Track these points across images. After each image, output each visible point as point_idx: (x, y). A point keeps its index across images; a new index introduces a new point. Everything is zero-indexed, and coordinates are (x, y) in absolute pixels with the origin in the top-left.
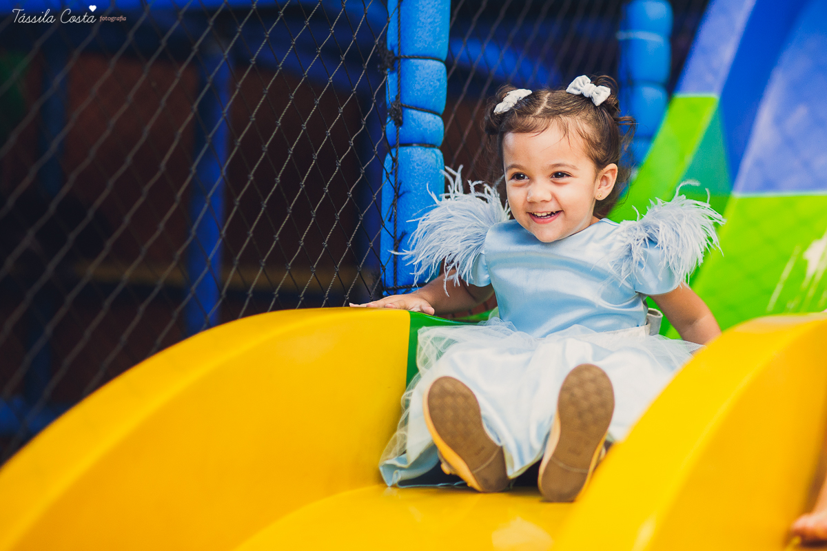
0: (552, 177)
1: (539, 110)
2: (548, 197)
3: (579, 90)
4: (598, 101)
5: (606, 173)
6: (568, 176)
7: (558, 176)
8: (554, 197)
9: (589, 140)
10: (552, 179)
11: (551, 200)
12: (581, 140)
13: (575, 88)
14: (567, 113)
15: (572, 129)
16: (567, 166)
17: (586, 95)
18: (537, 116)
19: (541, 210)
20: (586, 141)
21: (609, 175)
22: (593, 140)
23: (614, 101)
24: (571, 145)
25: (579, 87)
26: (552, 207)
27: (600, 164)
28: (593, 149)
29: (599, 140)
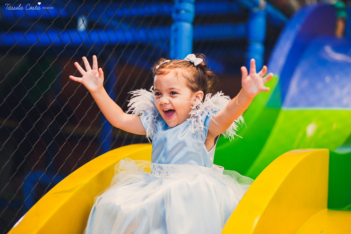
0: (170, 94)
1: (168, 66)
2: (168, 102)
5: (198, 94)
6: (177, 93)
7: (173, 93)
9: (188, 79)
11: (169, 104)
12: (184, 79)
13: (188, 59)
15: (180, 75)
16: (176, 89)
19: (165, 108)
20: (186, 79)
21: (200, 96)
22: (190, 79)
23: (203, 64)
24: (179, 80)
25: (189, 58)
26: (170, 107)
27: (194, 90)
28: (190, 83)
29: (193, 80)
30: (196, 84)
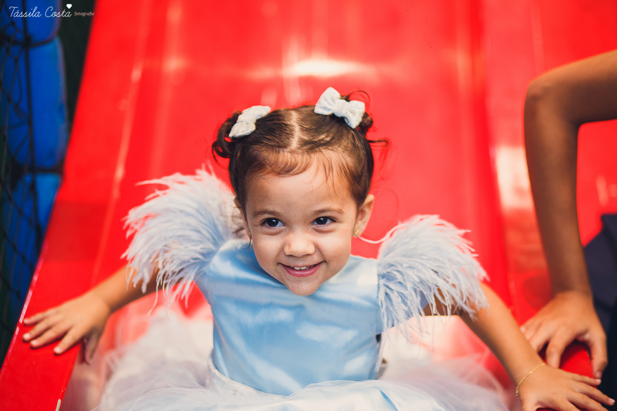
0: (314, 224)
1: (294, 143)
3: (329, 110)
4: (354, 121)
6: (333, 221)
8: (318, 248)
10: (314, 226)
11: (314, 253)
14: (327, 144)
16: (334, 211)
17: (339, 115)
18: (292, 152)
19: (301, 264)
21: (366, 208)
26: (316, 259)
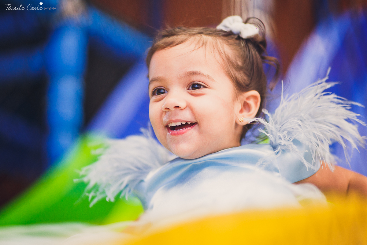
0: (188, 89)
2: (182, 105)
3: (228, 28)
4: (245, 34)
5: (248, 98)
6: (204, 87)
7: (195, 87)
8: (190, 106)
11: (186, 108)
16: (202, 74)
17: (235, 31)
19: (174, 119)
21: (251, 102)
25: (228, 25)
26: (186, 116)
27: (241, 87)
28: (234, 70)
29: (240, 63)
30: (245, 73)
